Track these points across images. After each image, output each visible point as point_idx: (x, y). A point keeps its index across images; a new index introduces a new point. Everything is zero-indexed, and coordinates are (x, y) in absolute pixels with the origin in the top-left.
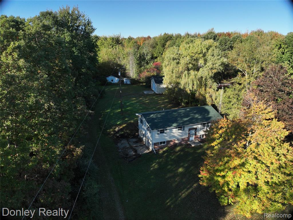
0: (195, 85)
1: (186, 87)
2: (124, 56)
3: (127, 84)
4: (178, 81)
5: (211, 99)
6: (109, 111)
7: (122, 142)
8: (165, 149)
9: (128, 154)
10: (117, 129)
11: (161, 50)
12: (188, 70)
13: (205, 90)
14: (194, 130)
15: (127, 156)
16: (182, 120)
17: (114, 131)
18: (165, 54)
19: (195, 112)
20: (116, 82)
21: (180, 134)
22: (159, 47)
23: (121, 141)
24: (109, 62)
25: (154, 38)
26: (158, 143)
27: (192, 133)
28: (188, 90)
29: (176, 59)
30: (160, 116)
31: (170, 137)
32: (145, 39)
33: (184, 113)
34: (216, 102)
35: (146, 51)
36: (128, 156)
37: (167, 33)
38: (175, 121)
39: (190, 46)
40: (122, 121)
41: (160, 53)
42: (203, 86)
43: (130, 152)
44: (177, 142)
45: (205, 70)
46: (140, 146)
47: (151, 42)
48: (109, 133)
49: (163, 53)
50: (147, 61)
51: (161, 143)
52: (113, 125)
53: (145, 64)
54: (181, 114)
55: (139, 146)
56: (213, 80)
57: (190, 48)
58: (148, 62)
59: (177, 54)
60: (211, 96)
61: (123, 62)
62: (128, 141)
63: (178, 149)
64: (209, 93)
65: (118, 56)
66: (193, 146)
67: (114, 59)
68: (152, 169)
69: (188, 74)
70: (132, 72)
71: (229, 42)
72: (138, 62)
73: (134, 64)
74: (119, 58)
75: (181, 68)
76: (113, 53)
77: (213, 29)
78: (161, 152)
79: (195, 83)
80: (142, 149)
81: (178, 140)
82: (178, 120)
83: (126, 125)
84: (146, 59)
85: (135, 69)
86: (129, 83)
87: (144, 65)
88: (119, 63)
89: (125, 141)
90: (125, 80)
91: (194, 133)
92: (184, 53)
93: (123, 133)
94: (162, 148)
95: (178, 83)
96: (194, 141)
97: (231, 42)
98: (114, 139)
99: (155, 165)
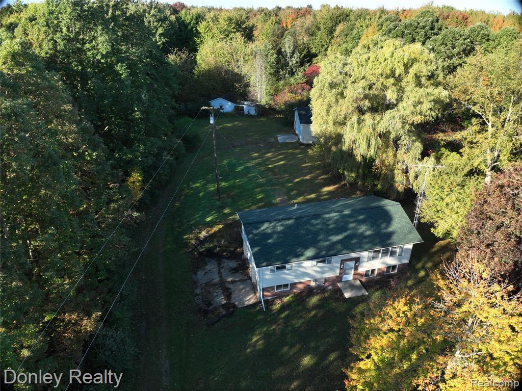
0: (373, 147)
1: (354, 147)
2: (247, 58)
3: (249, 115)
4: (339, 130)
5: (405, 178)
6: (198, 185)
7: (208, 267)
8: (286, 299)
9: (212, 303)
10: (203, 234)
11: (326, 41)
12: (361, 111)
13: (395, 156)
14: (354, 261)
15: (209, 307)
16: (327, 241)
17: (197, 238)
18: (331, 50)
19: (361, 217)
20: (228, 110)
21: (319, 269)
22: (322, 34)
23: (206, 264)
24: (217, 69)
26: (272, 288)
27: (348, 267)
28: (359, 155)
30: (282, 228)
31: (297, 276)
32: (297, 15)
33: (336, 222)
34: (414, 185)
36: (211, 308)
37: (339, 6)
38: (313, 243)
39: (369, 59)
40: (216, 216)
41: (323, 46)
42: (390, 148)
43: (217, 296)
44: (313, 284)
45: (396, 116)
46: (240, 281)
47: (307, 23)
48: (186, 244)
49: (329, 49)
50: (292, 69)
51: (279, 287)
52: (196, 225)
53: (287, 75)
54: (329, 223)
55: (238, 281)
56: (414, 138)
57: (370, 62)
58: (294, 70)
59: (341, 73)
60: (406, 172)
61: (244, 70)
62: (218, 267)
63: (314, 300)
64: (403, 162)
65: (235, 56)
66: (347, 295)
67: (226, 64)
68: (249, 350)
69: (359, 123)
70: (260, 91)
71: (460, 42)
72: (272, 71)
73: (263, 76)
74: (238, 61)
75: (344, 107)
76: (225, 52)
78: (277, 306)
79: (373, 142)
80: (243, 288)
81: (316, 280)
82: (320, 240)
83: (221, 226)
84: (290, 64)
85: (264, 87)
86: (253, 112)
87: (285, 77)
88: (236, 70)
89: (213, 266)
90: (245, 106)
91: (353, 266)
92: (356, 73)
93: (211, 245)
94: (280, 296)
96: (353, 282)
97: (465, 39)
98: (193, 257)
99: (257, 341)
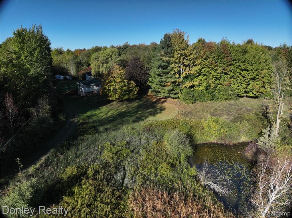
3: (69, 80)
12: (103, 64)
17: (66, 93)
20: (62, 79)
21: (97, 88)
23: (70, 96)
25: (89, 50)
26: (87, 92)
29: (97, 59)
32: (81, 51)
35: (81, 57)
37: (97, 46)
47: (86, 52)
51: (89, 92)
53: (81, 66)
65: (62, 61)
67: (59, 64)
69: (103, 66)
70: (73, 71)
72: (76, 65)
73: (74, 66)
74: (63, 63)
76: (58, 60)
77: (127, 43)
79: (107, 70)
81: (96, 91)
84: (82, 63)
86: (71, 79)
88: (63, 66)
90: (68, 77)
93: (70, 93)
94: (89, 94)
95: (99, 71)
